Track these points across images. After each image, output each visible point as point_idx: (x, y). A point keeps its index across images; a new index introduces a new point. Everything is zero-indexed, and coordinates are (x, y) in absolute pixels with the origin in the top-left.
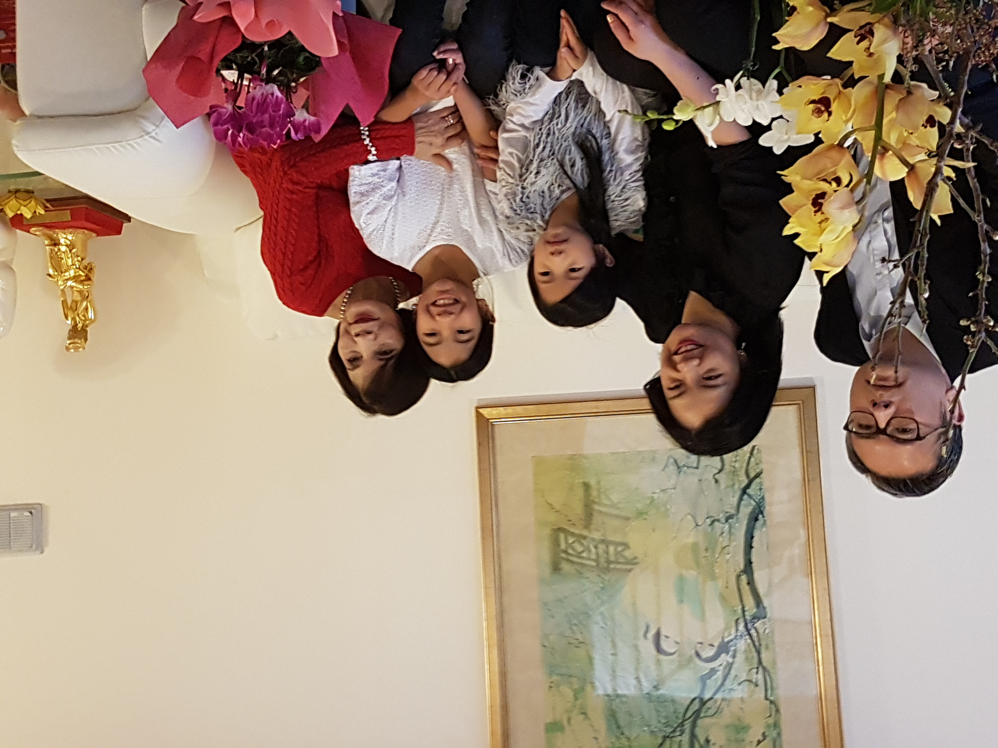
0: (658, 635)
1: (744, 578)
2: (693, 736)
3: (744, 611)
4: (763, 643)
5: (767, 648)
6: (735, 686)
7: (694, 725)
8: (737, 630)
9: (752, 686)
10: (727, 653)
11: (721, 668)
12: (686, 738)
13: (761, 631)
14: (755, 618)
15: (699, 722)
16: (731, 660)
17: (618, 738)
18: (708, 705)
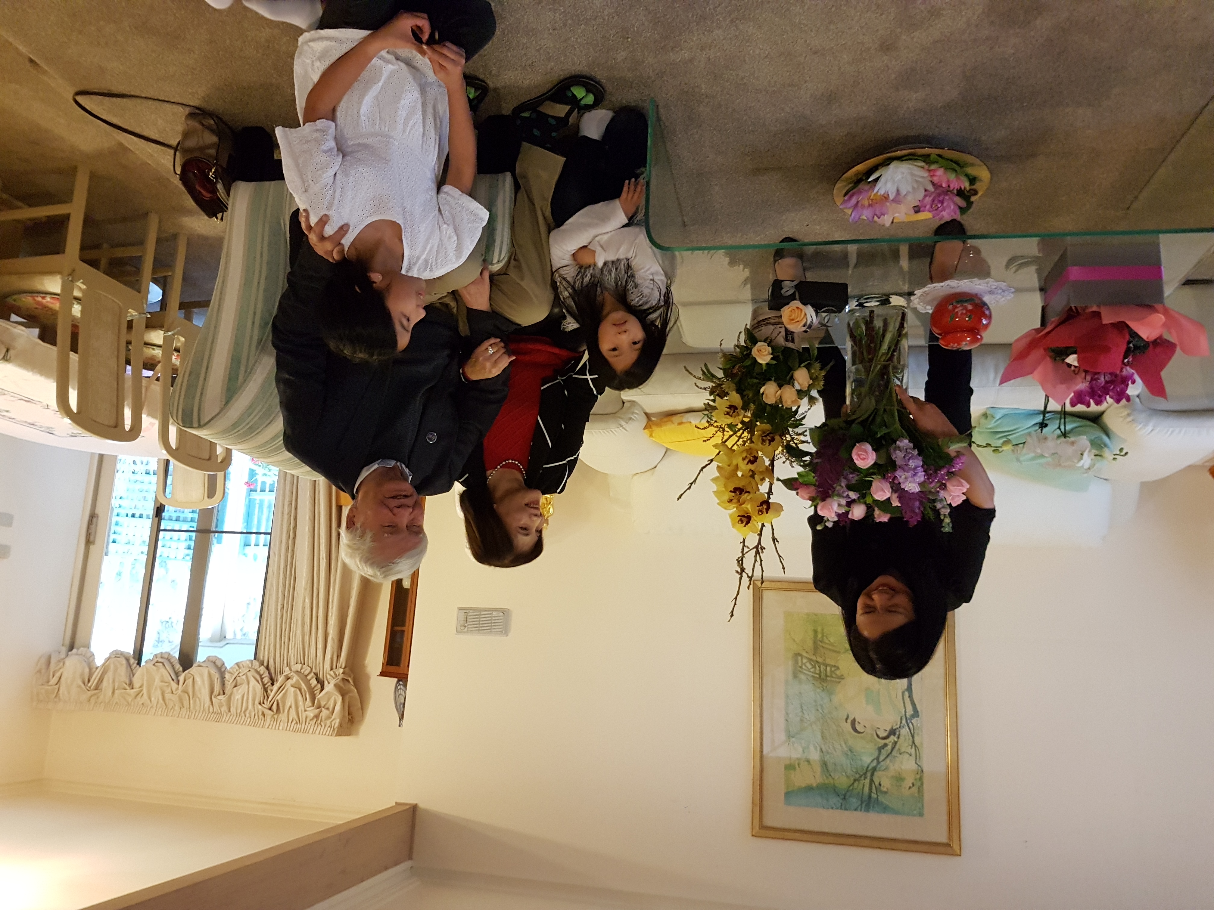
0: (854, 721)
1: (907, 693)
2: (872, 781)
3: (905, 711)
4: (916, 731)
5: (918, 734)
6: (898, 755)
7: (872, 775)
8: (901, 723)
9: (908, 755)
10: (894, 734)
11: (891, 744)
12: (867, 781)
13: (915, 724)
14: (913, 716)
15: (875, 773)
16: (896, 740)
17: (827, 778)
18: (882, 763)
